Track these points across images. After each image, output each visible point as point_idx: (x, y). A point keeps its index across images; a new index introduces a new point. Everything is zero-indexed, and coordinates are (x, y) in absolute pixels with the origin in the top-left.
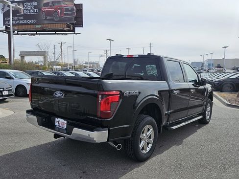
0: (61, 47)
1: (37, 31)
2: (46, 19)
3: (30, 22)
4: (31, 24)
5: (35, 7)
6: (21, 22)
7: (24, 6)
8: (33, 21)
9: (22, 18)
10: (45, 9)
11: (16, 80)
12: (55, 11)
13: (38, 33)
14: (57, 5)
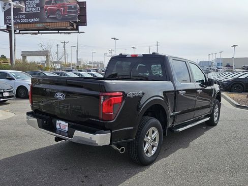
0: (64, 47)
1: (39, 30)
2: (48, 17)
3: (31, 20)
4: (33, 23)
5: (37, 5)
6: (23, 21)
7: (25, 5)
8: (35, 20)
9: (24, 16)
10: (47, 7)
11: (17, 81)
12: (58, 10)
13: (40, 32)
14: (59, 3)
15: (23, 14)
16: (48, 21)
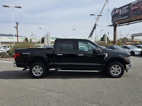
2: (133, 14)
3: (124, 18)
4: (125, 19)
5: (127, 9)
6: (120, 19)
7: (121, 10)
8: (126, 17)
9: (120, 17)
10: (133, 8)
12: (139, 8)
13: (130, 23)
14: (140, 4)
15: (120, 15)
16: (133, 16)
